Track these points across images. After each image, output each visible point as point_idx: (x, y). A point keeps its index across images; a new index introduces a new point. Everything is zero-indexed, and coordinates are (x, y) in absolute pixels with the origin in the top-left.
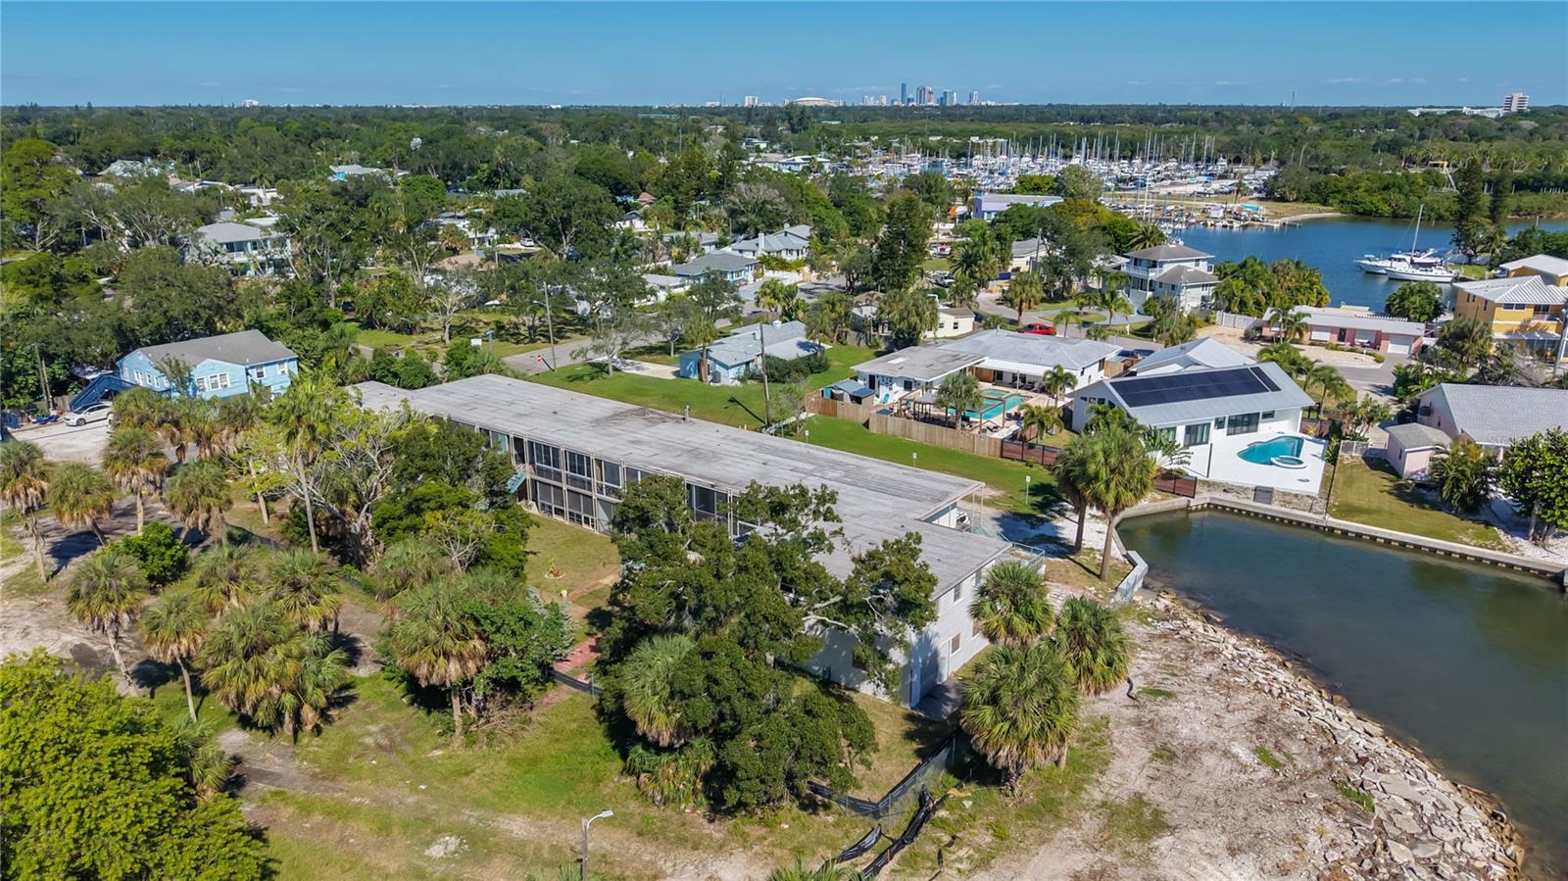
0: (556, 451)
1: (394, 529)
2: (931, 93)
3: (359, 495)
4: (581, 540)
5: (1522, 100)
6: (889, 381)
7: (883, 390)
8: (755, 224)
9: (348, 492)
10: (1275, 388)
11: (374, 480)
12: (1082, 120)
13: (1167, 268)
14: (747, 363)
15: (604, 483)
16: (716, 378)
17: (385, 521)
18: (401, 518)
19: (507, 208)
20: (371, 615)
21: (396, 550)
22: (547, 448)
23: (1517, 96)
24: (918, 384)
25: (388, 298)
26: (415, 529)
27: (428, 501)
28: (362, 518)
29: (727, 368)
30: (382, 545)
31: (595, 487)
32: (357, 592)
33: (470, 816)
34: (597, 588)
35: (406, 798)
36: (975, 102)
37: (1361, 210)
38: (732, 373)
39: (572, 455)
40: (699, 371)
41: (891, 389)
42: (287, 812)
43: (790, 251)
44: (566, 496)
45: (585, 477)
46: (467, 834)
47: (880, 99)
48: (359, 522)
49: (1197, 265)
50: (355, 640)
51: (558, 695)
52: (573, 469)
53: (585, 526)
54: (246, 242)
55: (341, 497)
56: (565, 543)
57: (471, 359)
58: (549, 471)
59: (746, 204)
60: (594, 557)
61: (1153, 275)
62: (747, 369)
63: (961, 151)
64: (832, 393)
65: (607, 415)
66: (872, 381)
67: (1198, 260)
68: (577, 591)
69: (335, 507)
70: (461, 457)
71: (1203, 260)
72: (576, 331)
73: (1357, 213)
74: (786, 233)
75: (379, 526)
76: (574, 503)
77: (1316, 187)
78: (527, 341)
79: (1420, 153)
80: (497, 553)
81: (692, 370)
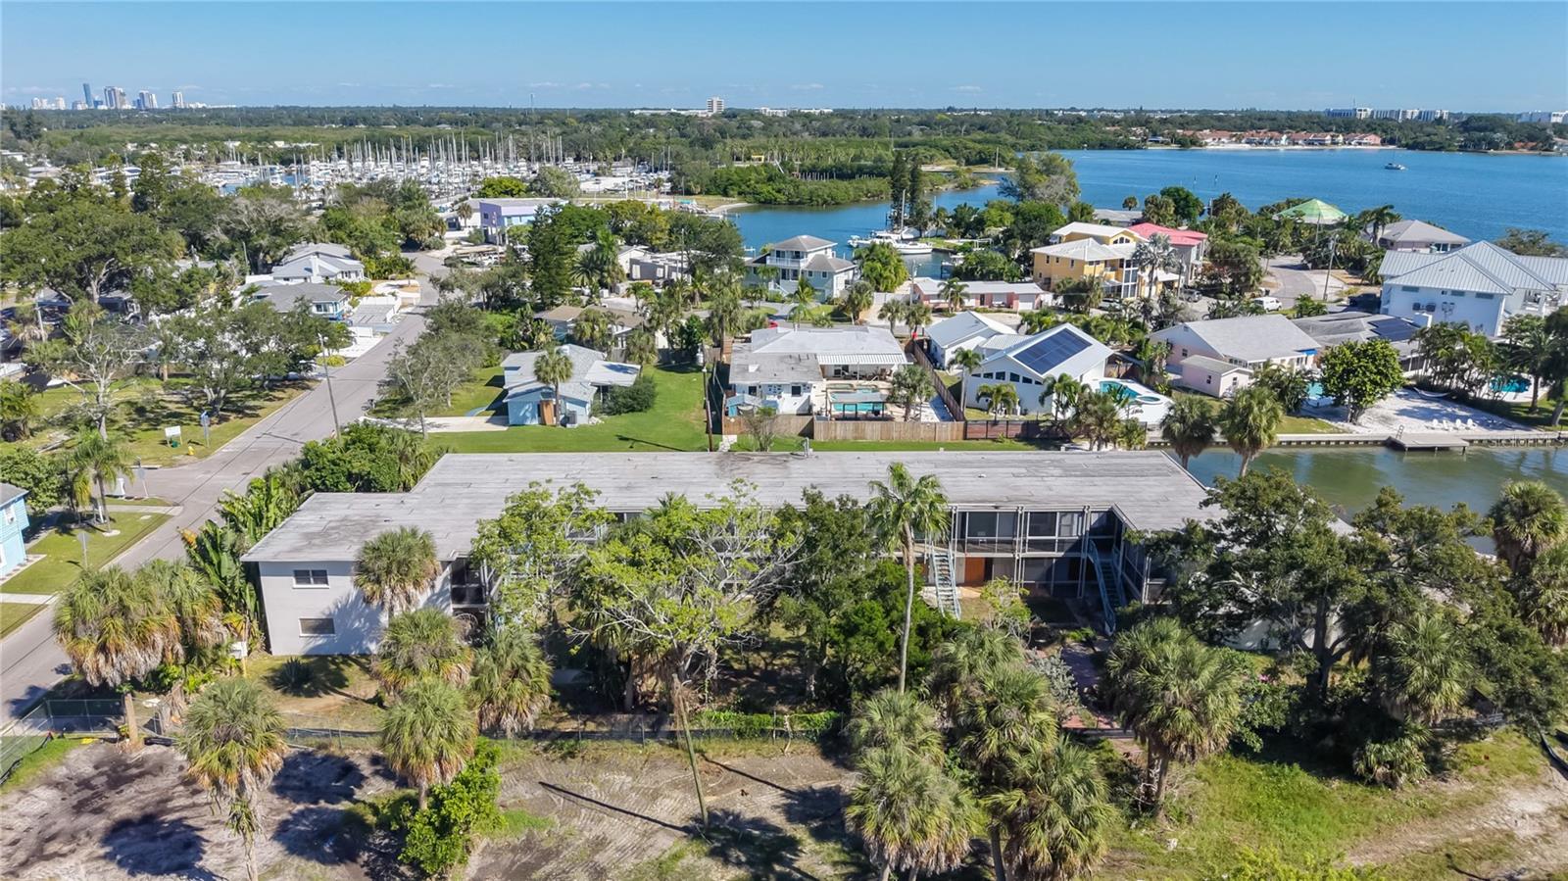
2: (123, 94)
5: (719, 103)
6: (777, 389)
10: (1089, 344)
12: (344, 121)
13: (811, 256)
23: (716, 100)
24: (807, 387)
29: (584, 403)
36: (180, 104)
41: (780, 397)
47: (56, 102)
63: (286, 157)
81: (528, 414)
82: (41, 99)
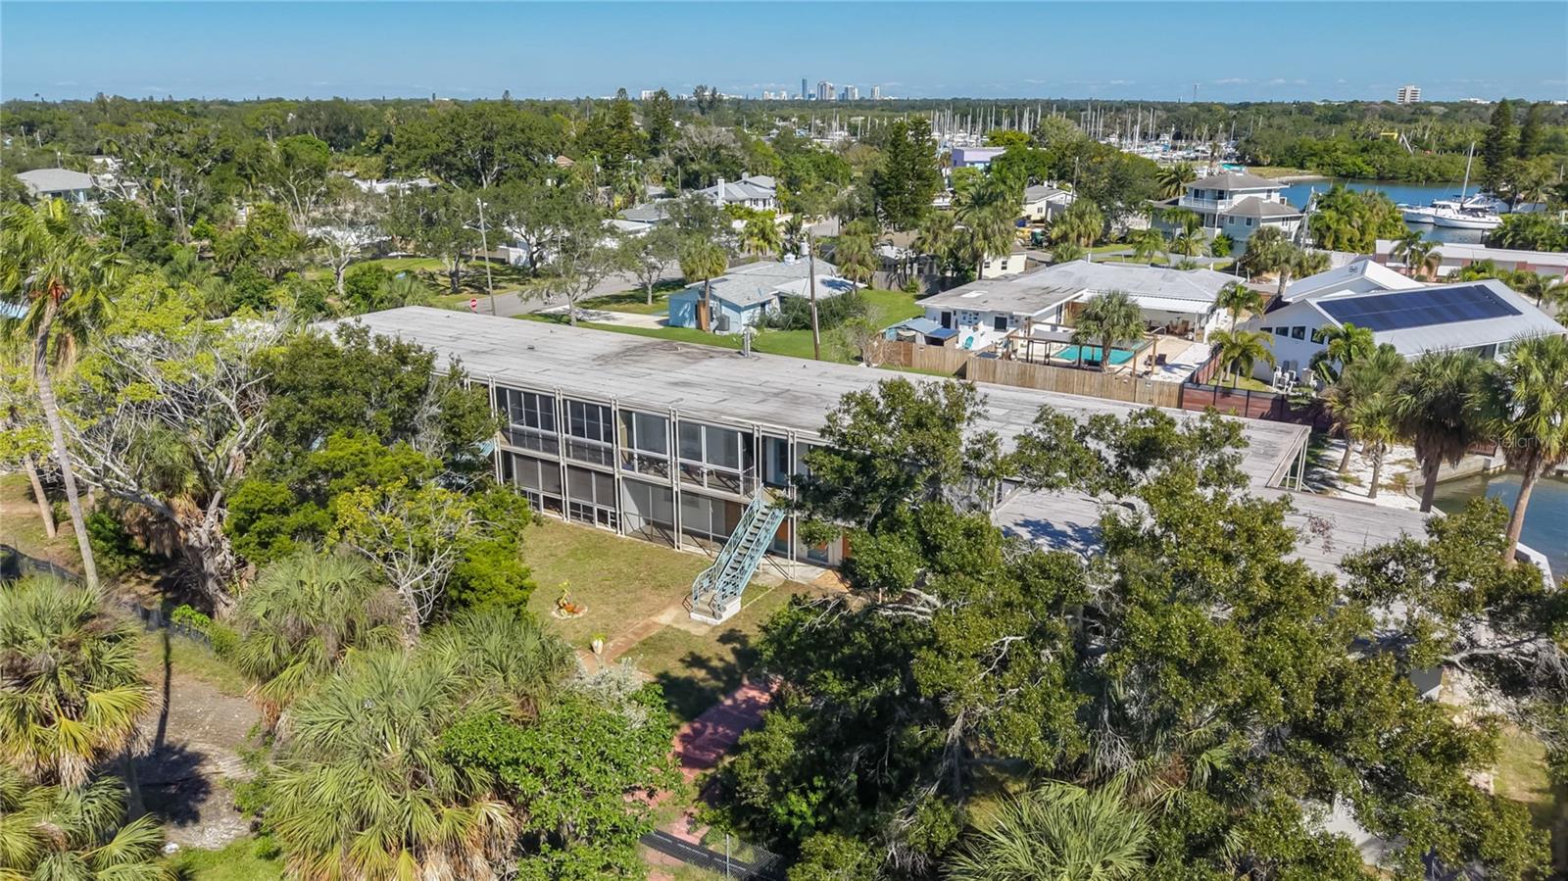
0: (547, 401)
1: (271, 533)
2: (832, 88)
3: (204, 475)
4: (598, 548)
5: (1414, 93)
6: (973, 318)
7: (965, 331)
8: (709, 173)
9: (183, 471)
10: (1516, 312)
11: (231, 445)
13: (1238, 199)
14: (763, 305)
15: (636, 451)
16: (723, 323)
17: (253, 516)
18: (286, 512)
19: (413, 137)
20: (231, 702)
21: (278, 575)
22: (530, 397)
23: (1410, 89)
24: (1015, 320)
25: (260, 240)
26: (314, 533)
27: (340, 475)
28: (211, 518)
29: (738, 309)
30: (251, 566)
31: (619, 460)
32: (206, 654)
34: (653, 633)
37: (1344, 173)
38: (745, 316)
39: (577, 407)
40: (698, 317)
41: (975, 329)
43: (756, 201)
44: (566, 479)
45: (602, 443)
47: (781, 95)
48: (205, 528)
49: (1269, 197)
50: (198, 758)
52: (578, 431)
53: (599, 526)
54: (77, 191)
55: (169, 481)
56: (573, 553)
57: (384, 289)
58: (531, 435)
59: (696, 149)
60: (628, 577)
61: (1222, 207)
62: (763, 313)
64: (898, 334)
65: (617, 350)
66: (946, 319)
67: (1269, 191)
68: (619, 640)
69: (156, 499)
70: (396, 393)
71: (1276, 191)
72: (512, 281)
73: (1340, 175)
74: (745, 183)
75: (241, 529)
76: (580, 486)
77: (1290, 150)
78: (448, 292)
79: (1362, 128)
80: (481, 577)
81: (687, 315)
82: (770, 92)
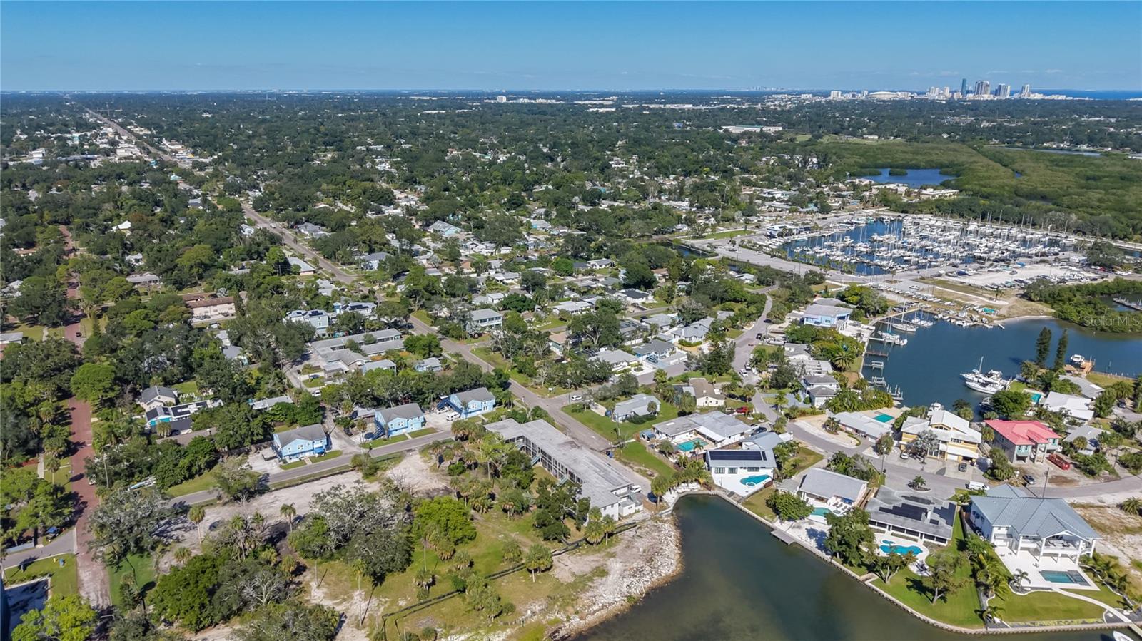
2: (988, 86)
7: (659, 435)
10: (766, 460)
13: (815, 386)
14: (626, 415)
16: (615, 419)
33: (506, 532)
35: (497, 527)
38: (620, 418)
40: (611, 415)
42: (479, 526)
43: (696, 337)
46: (505, 535)
51: (529, 514)
74: (700, 325)
